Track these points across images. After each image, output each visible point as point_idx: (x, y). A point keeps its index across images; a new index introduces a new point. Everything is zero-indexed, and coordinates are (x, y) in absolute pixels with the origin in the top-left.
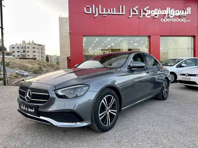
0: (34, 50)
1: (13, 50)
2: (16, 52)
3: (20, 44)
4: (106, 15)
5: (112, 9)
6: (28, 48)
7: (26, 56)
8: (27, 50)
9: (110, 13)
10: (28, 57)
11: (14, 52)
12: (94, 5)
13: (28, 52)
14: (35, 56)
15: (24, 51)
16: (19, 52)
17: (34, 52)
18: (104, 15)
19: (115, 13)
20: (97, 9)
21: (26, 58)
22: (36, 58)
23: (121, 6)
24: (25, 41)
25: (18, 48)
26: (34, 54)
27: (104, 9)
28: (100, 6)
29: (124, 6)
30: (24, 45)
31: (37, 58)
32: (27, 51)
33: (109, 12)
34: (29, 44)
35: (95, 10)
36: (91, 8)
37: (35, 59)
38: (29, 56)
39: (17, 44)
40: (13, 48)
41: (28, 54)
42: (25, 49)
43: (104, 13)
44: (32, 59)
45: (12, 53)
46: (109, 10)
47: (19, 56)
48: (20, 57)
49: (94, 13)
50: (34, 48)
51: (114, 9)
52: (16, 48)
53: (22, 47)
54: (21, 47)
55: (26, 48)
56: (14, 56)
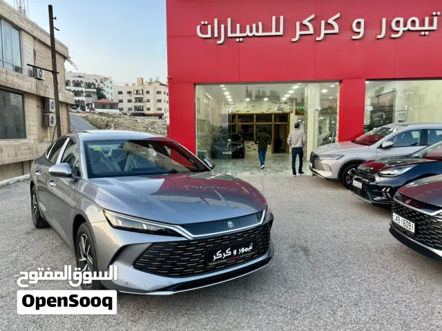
0: (159, 97)
1: (120, 97)
2: (125, 101)
3: (134, 84)
4: (241, 39)
5: (254, 26)
6: (148, 92)
7: (145, 109)
8: (146, 97)
9: (251, 35)
10: (148, 112)
11: (121, 101)
12: (216, 20)
13: (148, 101)
14: (160, 110)
15: (140, 100)
16: (130, 101)
17: (159, 101)
18: (237, 40)
19: (260, 33)
20: (223, 26)
21: (144, 115)
22: (163, 114)
23: (274, 18)
24: (142, 79)
25: (129, 93)
26: (159, 105)
27: (238, 26)
28: (229, 20)
29: (282, 18)
30: (140, 88)
31: (165, 115)
32: (145, 99)
33: (248, 33)
34: (150, 83)
35: (219, 30)
36: (209, 27)
37: (160, 116)
38: (148, 109)
39: (127, 85)
40: (120, 93)
41: (148, 105)
42: (141, 96)
43: (238, 34)
44: (155, 115)
45: (117, 104)
46: (248, 27)
47: (130, 109)
48: (133, 111)
49: (216, 35)
50: (159, 93)
51: (260, 24)
52: (125, 93)
53: (137, 91)
54: (135, 92)
55: (145, 92)
56: (121, 109)
